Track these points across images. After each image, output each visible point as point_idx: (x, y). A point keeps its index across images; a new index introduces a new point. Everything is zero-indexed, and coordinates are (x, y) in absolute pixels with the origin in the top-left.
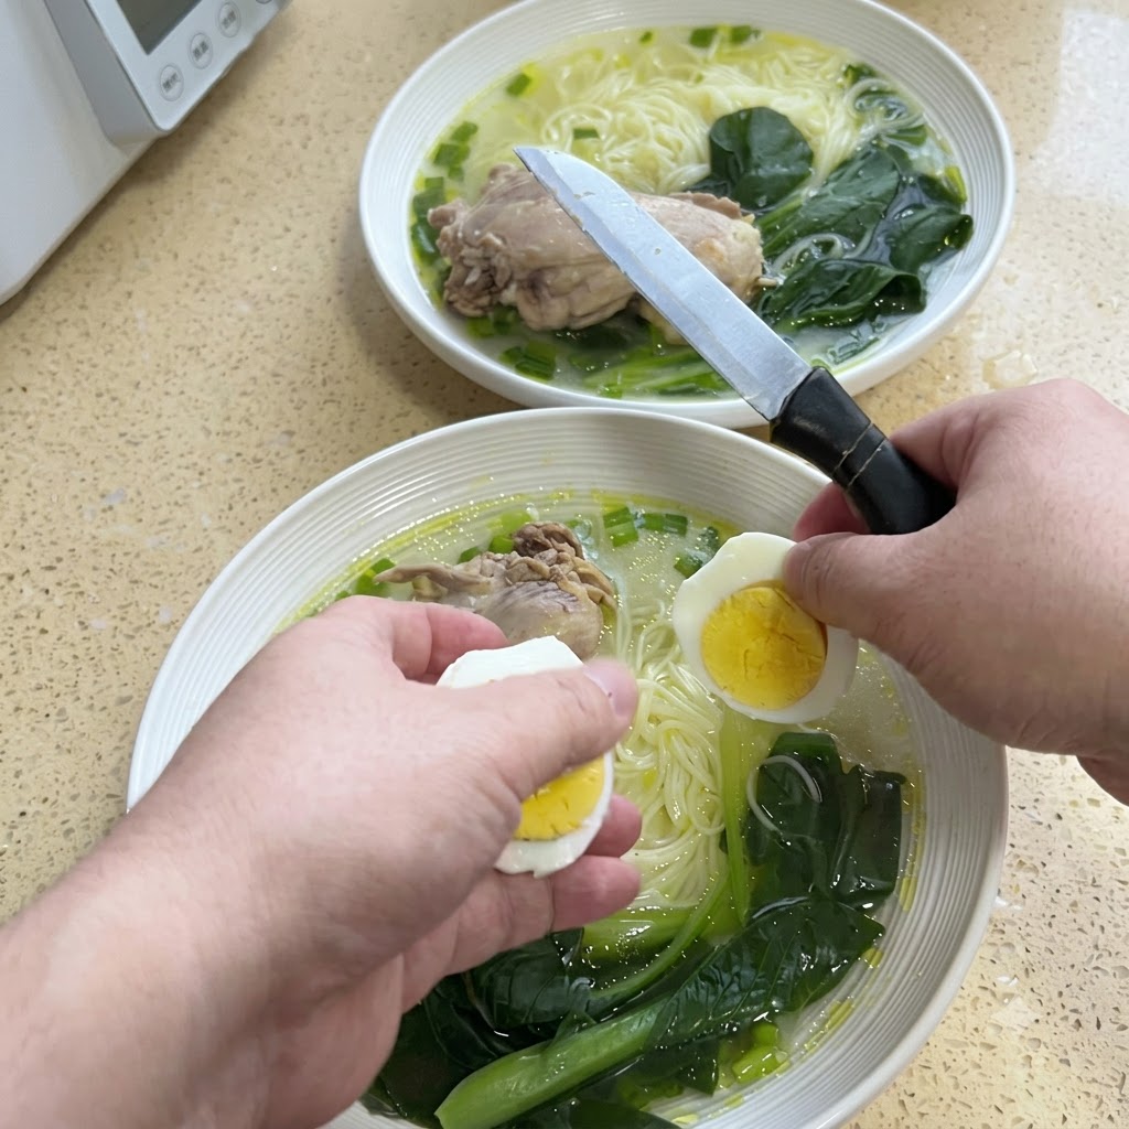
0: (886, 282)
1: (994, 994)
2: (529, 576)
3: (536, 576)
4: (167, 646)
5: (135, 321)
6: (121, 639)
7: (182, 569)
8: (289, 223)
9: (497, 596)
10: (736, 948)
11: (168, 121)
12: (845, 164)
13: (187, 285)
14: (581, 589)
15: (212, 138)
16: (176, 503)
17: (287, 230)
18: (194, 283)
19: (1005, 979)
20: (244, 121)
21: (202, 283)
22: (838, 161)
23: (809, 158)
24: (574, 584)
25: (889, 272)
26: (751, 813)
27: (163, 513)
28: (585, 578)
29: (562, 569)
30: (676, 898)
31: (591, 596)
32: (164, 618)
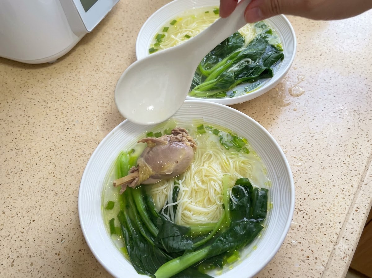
0: (263, 70)
1: (291, 245)
2: (176, 140)
3: (178, 140)
4: (88, 159)
5: (80, 79)
6: (77, 157)
7: (92, 140)
8: (118, 54)
9: (168, 146)
10: (227, 233)
11: (90, 30)
12: (252, 42)
13: (93, 70)
14: (189, 143)
15: (100, 34)
16: (91, 124)
17: (118, 56)
18: (95, 69)
19: (294, 241)
20: (108, 29)
21: (97, 69)
22: (250, 41)
23: (244, 41)
24: (186, 142)
25: (264, 68)
26: (231, 200)
27: (88, 126)
28: (189, 141)
29: (184, 138)
30: (212, 220)
31: (191, 145)
32: (88, 152)
